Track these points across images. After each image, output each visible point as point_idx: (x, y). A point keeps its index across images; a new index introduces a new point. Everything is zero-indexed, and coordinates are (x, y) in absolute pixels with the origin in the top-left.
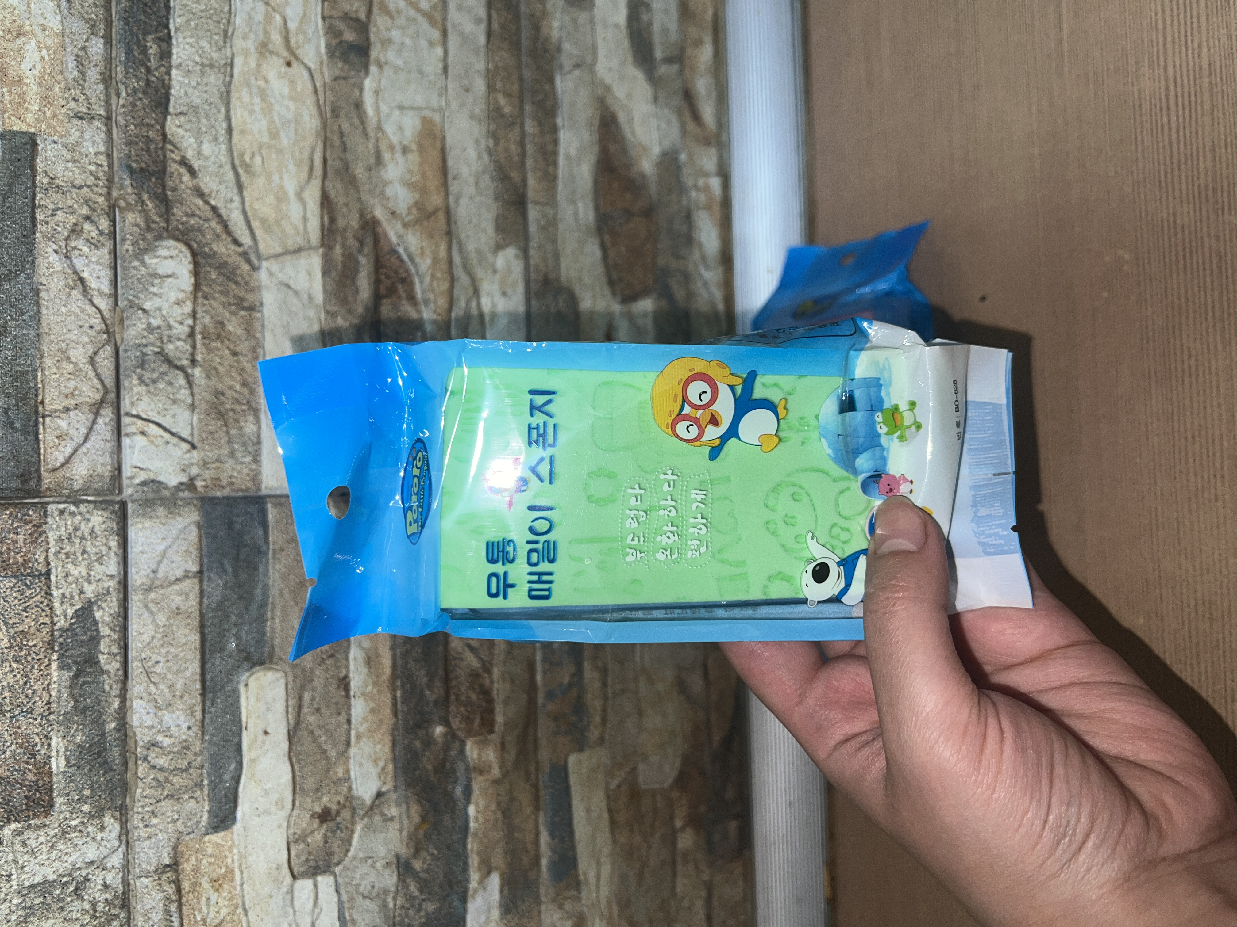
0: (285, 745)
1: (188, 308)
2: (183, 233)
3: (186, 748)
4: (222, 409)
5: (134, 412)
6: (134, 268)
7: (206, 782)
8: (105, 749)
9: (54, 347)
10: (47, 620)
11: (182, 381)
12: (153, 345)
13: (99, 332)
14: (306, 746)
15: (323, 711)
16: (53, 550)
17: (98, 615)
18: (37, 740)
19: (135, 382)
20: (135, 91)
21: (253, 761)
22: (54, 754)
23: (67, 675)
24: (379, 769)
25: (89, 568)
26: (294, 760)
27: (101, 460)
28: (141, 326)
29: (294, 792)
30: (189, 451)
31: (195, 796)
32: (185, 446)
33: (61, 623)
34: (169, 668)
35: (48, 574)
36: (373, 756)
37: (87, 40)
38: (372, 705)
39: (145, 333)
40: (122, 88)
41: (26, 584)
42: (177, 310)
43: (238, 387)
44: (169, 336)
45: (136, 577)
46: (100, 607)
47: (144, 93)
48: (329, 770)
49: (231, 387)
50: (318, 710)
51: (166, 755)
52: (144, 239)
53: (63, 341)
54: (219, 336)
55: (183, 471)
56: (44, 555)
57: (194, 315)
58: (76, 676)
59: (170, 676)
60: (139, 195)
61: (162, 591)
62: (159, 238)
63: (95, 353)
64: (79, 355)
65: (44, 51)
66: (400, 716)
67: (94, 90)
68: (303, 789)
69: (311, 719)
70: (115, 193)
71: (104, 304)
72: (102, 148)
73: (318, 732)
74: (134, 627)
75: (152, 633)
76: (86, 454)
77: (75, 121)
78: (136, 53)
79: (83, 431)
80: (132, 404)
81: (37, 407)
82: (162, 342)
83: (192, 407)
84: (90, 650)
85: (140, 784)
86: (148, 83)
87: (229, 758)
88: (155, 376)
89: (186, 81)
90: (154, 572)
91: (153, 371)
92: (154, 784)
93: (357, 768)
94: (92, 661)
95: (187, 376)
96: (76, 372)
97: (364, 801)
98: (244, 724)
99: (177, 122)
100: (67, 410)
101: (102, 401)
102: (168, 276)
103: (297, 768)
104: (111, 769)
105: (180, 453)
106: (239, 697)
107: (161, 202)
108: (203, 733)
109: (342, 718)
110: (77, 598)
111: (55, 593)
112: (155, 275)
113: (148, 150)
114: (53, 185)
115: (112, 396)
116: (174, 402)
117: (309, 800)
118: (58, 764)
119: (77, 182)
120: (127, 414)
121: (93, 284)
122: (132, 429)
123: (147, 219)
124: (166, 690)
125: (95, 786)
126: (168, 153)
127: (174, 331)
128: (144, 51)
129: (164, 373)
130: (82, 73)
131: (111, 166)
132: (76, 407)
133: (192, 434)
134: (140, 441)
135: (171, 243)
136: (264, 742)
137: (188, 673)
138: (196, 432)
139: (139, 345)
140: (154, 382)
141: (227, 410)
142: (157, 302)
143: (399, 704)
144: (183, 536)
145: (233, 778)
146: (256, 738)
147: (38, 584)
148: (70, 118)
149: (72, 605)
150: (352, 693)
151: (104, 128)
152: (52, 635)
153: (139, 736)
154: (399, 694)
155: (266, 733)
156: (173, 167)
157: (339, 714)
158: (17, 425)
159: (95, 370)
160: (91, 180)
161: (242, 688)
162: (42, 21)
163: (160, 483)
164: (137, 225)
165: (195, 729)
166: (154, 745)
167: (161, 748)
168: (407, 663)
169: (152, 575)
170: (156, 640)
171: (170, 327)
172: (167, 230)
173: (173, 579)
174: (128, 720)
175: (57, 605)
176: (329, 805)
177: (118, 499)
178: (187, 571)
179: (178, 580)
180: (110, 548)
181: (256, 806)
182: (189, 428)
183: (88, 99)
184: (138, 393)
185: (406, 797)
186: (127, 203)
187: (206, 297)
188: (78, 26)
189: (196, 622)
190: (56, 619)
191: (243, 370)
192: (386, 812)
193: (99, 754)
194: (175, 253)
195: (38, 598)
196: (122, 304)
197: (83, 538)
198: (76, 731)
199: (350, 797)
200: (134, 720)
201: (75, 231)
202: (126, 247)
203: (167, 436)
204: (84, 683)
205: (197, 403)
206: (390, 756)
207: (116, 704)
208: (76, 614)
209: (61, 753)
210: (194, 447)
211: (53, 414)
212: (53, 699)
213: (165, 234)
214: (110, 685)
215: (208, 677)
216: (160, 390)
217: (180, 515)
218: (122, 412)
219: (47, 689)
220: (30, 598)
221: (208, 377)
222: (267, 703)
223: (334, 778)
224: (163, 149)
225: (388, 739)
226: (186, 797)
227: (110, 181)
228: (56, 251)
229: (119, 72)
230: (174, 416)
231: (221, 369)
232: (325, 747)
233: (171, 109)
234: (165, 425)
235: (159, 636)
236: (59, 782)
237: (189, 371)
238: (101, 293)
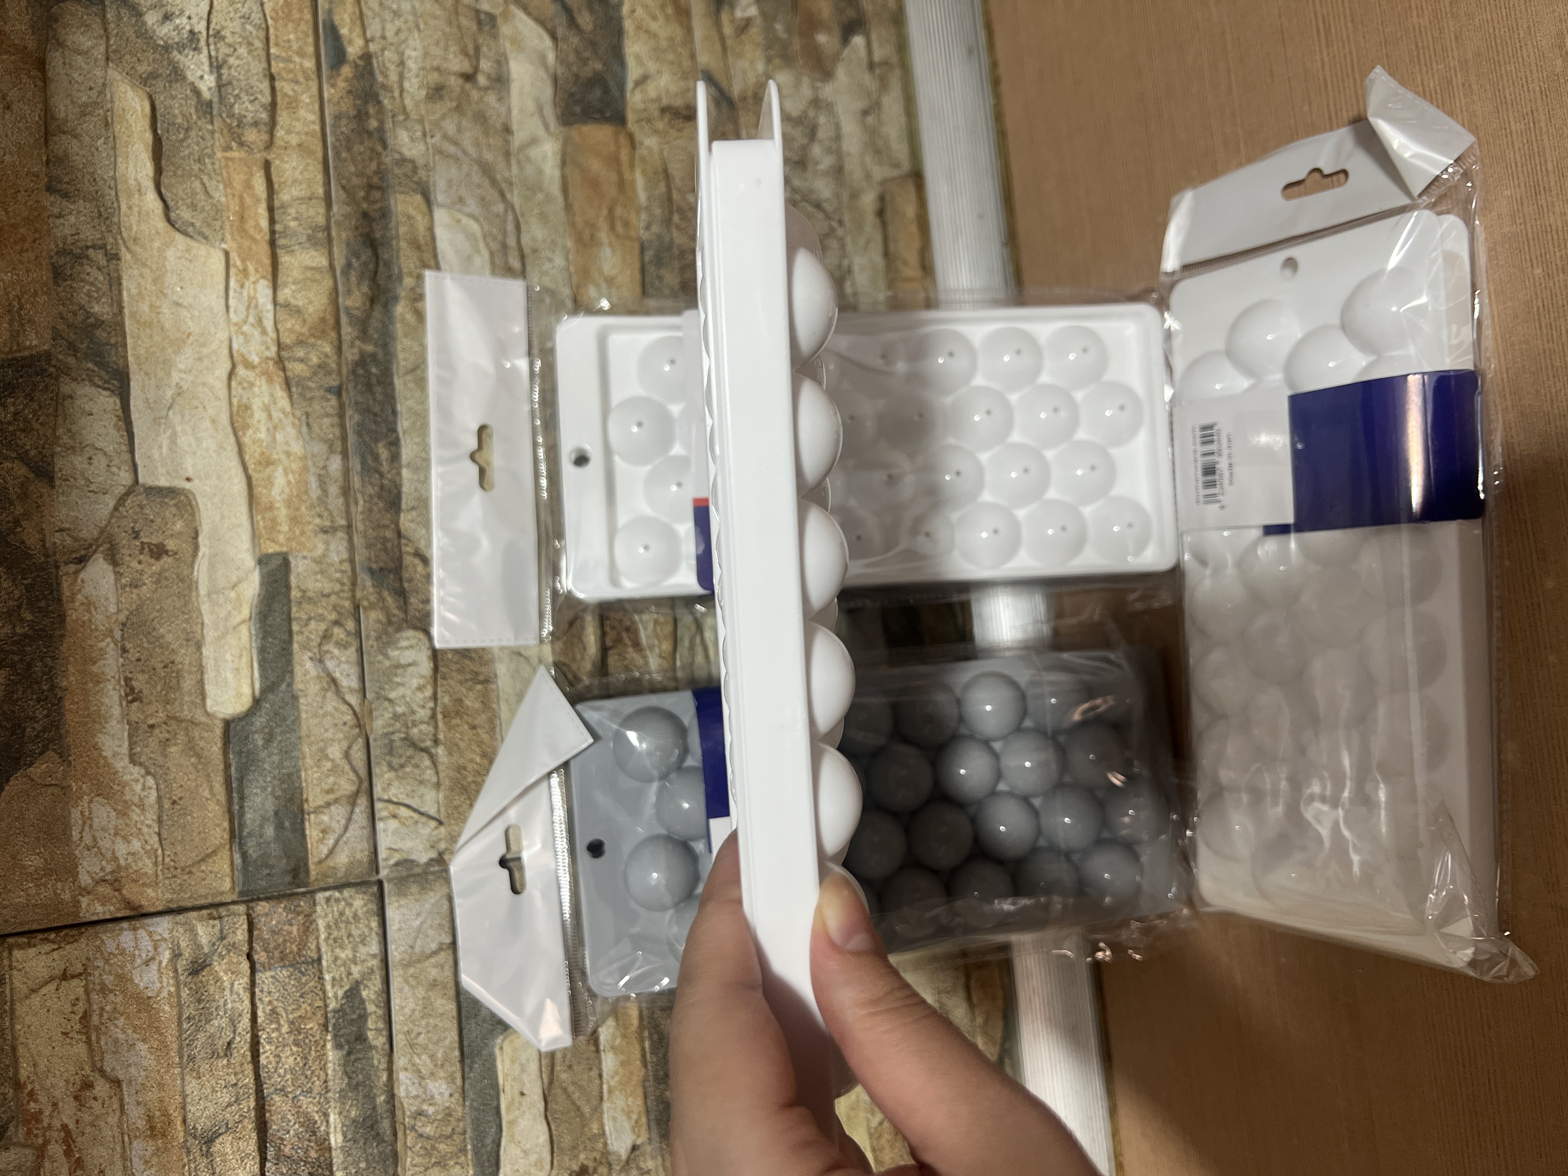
0: (541, 1106)
1: (428, 692)
2: (420, 620)
3: (450, 1115)
4: (465, 783)
5: (386, 797)
6: (379, 662)
7: (469, 1147)
8: (377, 1122)
9: (314, 748)
10: (320, 1003)
11: (427, 762)
12: (400, 732)
13: (352, 727)
14: (560, 1103)
15: (575, 1067)
16: (323, 937)
17: (364, 994)
18: (317, 1118)
19: (385, 768)
20: (371, 496)
21: (512, 1123)
22: (332, 1130)
23: (341, 1054)
24: (633, 1122)
25: (355, 950)
26: (550, 1119)
27: (359, 847)
28: (388, 715)
29: (552, 1152)
30: (436, 828)
31: (460, 1161)
32: (433, 824)
33: (333, 1005)
34: (430, 1039)
35: (319, 959)
36: (626, 1110)
37: (327, 459)
38: (622, 1057)
39: (392, 722)
40: (359, 496)
41: (301, 972)
42: (420, 695)
43: (478, 760)
44: (414, 721)
45: (396, 953)
46: (366, 986)
47: (380, 497)
48: (584, 1126)
49: (472, 761)
50: (570, 1067)
51: (432, 1123)
52: (386, 633)
53: (322, 741)
54: (458, 713)
55: (432, 847)
56: (315, 943)
57: (435, 697)
58: (349, 1053)
59: (431, 1046)
60: (379, 594)
61: (419, 966)
62: (399, 629)
63: (349, 747)
64: (335, 752)
65: (291, 477)
66: (649, 1067)
67: (336, 502)
68: (560, 1148)
69: (564, 1076)
70: (359, 594)
71: (354, 700)
72: (345, 556)
73: (571, 1089)
74: (396, 1002)
75: (412, 1006)
76: (346, 843)
77: (322, 536)
78: (370, 462)
79: (343, 822)
80: (384, 790)
81: (302, 804)
82: (407, 727)
83: (438, 785)
84: (359, 1028)
85: (409, 1153)
86: (382, 487)
87: (489, 1122)
88: (403, 760)
89: (416, 477)
90: (412, 947)
91: (401, 756)
92: (422, 1152)
93: (611, 1123)
94: (361, 1038)
95: (433, 758)
96: (334, 770)
97: (619, 1155)
98: (501, 1087)
99: (410, 517)
100: (328, 805)
101: (358, 792)
102: (410, 665)
103: (553, 1127)
104: (384, 1141)
105: (428, 830)
106: (495, 1061)
107: (400, 595)
108: (464, 1100)
109: (594, 1073)
110: (345, 980)
111: (327, 977)
112: (398, 666)
113: (385, 550)
114: (305, 597)
115: (365, 785)
116: (421, 782)
117: (566, 1159)
118: (336, 1140)
119: (326, 591)
120: (380, 800)
121: (344, 682)
122: (384, 814)
123: (389, 615)
124: (428, 1060)
125: (370, 1158)
126: (403, 548)
127: (418, 715)
128: (376, 458)
129: (411, 757)
130: (325, 491)
131: (354, 570)
132: (336, 801)
133: (439, 811)
134: (393, 824)
135: (411, 633)
136: (521, 1104)
137: (447, 1042)
138: (442, 809)
139: (387, 734)
140: (402, 766)
141: (469, 784)
142: (401, 691)
143: (648, 1055)
144: (435, 910)
145: (493, 1142)
146: (513, 1100)
147: (312, 970)
148: (316, 533)
149: (341, 986)
150: (602, 1048)
151: (346, 537)
152: (326, 1017)
153: (406, 1106)
154: (647, 1044)
155: (522, 1094)
156: (408, 560)
157: (591, 1069)
158: (287, 824)
159: (350, 763)
160: (337, 587)
161: (497, 1051)
162: (286, 448)
163: (412, 861)
164: (379, 621)
165: (456, 1096)
166: (420, 1114)
167: (426, 1116)
168: (653, 1013)
169: (410, 951)
170: (417, 1013)
171: (413, 712)
172: (406, 620)
173: (429, 952)
174: (396, 1091)
175: (328, 987)
176: (586, 1163)
177: (374, 878)
178: (441, 944)
179: (435, 953)
180: (371, 929)
181: (516, 1167)
182: (436, 806)
183: (331, 514)
184: (389, 779)
185: (661, 1149)
186: (370, 603)
187: (444, 678)
188: (319, 448)
189: (452, 992)
190: (328, 1001)
191: (482, 742)
192: (642, 1165)
193: (372, 1127)
194: (413, 642)
195: (312, 984)
196: (369, 696)
197: (348, 922)
198: (351, 1106)
199: (606, 1153)
200: (401, 1092)
201: (326, 636)
202: (371, 643)
203: (416, 816)
204: (356, 1060)
205: (442, 780)
206: (642, 1109)
207: (384, 1077)
208: (346, 995)
209: (338, 1129)
210: (441, 823)
211: (317, 810)
212: (330, 1077)
213: (405, 625)
214: (378, 1060)
215: (466, 1043)
216: (408, 774)
217: (431, 890)
218: (375, 797)
219: (324, 1068)
220: (305, 984)
221: (450, 754)
222: (522, 1065)
223: (589, 1134)
224: (399, 545)
225: (640, 1091)
226: (452, 1163)
227: (354, 584)
228: (311, 659)
229: (356, 482)
230: (421, 797)
231: (462, 745)
232: (578, 1103)
233: (404, 506)
234: (414, 806)
235: (418, 1008)
236: (338, 1157)
237: (433, 751)
238: (351, 690)
